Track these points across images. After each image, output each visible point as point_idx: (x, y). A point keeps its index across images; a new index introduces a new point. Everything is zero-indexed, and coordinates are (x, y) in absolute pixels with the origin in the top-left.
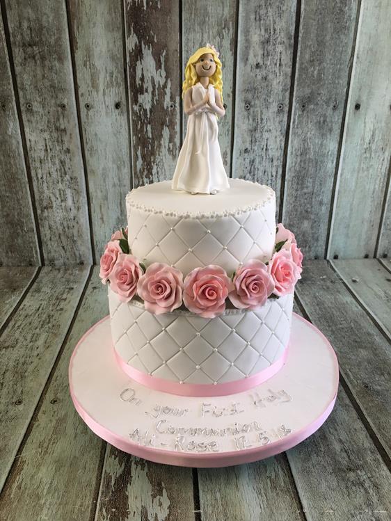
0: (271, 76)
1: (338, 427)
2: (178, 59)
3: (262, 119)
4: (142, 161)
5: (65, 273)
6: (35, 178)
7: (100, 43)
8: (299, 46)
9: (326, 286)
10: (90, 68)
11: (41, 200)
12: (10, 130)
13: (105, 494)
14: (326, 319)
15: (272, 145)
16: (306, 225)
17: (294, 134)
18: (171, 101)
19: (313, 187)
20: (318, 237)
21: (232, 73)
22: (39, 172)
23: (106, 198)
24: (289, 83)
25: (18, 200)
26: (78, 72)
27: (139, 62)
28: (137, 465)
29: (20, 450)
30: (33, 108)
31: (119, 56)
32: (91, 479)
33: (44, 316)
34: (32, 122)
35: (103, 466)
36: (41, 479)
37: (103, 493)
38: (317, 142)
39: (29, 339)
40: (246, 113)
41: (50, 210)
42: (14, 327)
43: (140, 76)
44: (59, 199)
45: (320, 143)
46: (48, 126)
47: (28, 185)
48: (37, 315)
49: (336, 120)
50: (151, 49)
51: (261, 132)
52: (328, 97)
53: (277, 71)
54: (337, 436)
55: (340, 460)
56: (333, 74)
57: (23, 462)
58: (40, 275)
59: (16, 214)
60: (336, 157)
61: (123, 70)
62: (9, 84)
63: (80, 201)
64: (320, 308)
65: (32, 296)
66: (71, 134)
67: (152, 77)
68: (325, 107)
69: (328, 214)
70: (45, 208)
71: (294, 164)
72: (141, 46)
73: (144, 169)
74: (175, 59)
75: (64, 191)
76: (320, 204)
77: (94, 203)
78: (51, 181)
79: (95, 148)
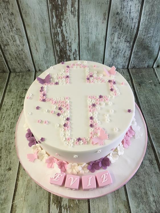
1: (152, 187)
4: (56, 19)
5: (22, 78)
9: (152, 88)
11: (3, 41)
14: (150, 113)
15: (133, 10)
19: (153, 33)
23: (37, 39)
28: (65, 209)
29: (14, 199)
33: (15, 110)
35: (50, 209)
39: (10, 127)
41: (8, 46)
42: (1, 118)
44: (12, 40)
48: (12, 109)
51: (128, 2)
54: (152, 192)
55: (153, 207)
57: (16, 206)
58: (10, 79)
63: (23, 41)
64: (148, 105)
65: (8, 95)
70: (5, 45)
71: (144, 21)
73: (57, 23)
75: (14, 36)
76: (156, 42)
77: (31, 42)
78: (6, 31)
79: (28, 12)
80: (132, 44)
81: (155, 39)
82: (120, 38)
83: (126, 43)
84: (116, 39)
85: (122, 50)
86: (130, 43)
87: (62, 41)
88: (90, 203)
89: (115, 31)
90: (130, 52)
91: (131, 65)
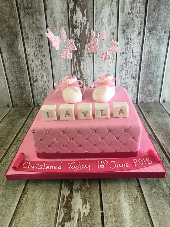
0: (135, 18)
2: (92, 12)
3: (131, 38)
4: (76, 59)
6: (30, 68)
7: (57, 6)
8: (148, 3)
9: (159, 114)
10: (53, 18)
11: (33, 78)
12: (19, 47)
13: (62, 203)
14: (159, 129)
15: (135, 50)
16: (150, 87)
17: (146, 45)
18: (89, 32)
19: (154, 69)
20: (156, 92)
21: (117, 17)
22: (32, 65)
23: (60, 77)
24: (144, 21)
25: (23, 78)
26: (47, 20)
27: (75, 14)
28: (76, 191)
29: (26, 184)
30: (29, 37)
31: (65, 12)
32: (56, 196)
34: (28, 43)
35: (61, 191)
36: (35, 195)
37: (61, 202)
38: (156, 48)
40: (123, 36)
41: (37, 82)
43: (75, 20)
44: (41, 77)
45: (158, 49)
46: (35, 45)
47: (27, 71)
49: (166, 37)
50: (80, 8)
51: (130, 44)
52: (162, 27)
53: (138, 15)
55: (166, 191)
56: (165, 16)
57: (28, 189)
58: (34, 110)
59: (23, 84)
60: (165, 55)
61: (67, 18)
62: (19, 27)
63: (49, 78)
64: (156, 124)
65: (30, 119)
66: (45, 48)
67: (80, 21)
68: (160, 31)
69: (161, 82)
70: (35, 81)
71: (145, 59)
72: (75, 7)
73: (77, 63)
74: (91, 12)
75: (42, 74)
76: (157, 77)
77: (55, 79)
78: (37, 69)
79: (56, 54)
80: (137, 80)
81: (156, 74)
82: (127, 75)
83: (132, 79)
84: (124, 76)
85: (129, 85)
86: (136, 79)
87: (80, 78)
88: (102, 187)
89: (122, 69)
90: (137, 87)
91: (139, 100)
